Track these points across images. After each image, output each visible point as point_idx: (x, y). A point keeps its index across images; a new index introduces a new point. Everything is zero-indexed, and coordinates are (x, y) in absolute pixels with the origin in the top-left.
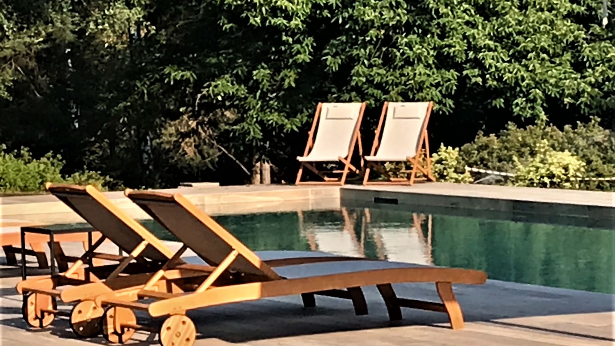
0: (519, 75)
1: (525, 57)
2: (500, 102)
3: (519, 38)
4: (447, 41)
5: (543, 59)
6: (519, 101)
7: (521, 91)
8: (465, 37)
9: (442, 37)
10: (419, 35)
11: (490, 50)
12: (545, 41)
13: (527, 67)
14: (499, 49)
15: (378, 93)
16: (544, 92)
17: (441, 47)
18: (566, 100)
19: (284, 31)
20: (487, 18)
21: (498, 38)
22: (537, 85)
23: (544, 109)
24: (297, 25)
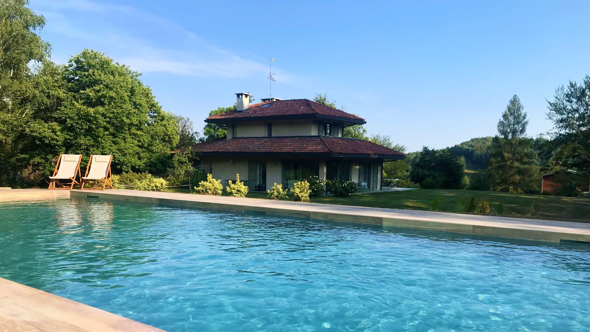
0: (124, 160)
1: (126, 155)
2: (119, 167)
3: (124, 150)
4: (104, 150)
5: (131, 156)
6: (124, 166)
7: (125, 164)
8: (109, 149)
9: (103, 149)
10: (96, 148)
11: (116, 153)
12: (131, 151)
13: (126, 158)
14: (119, 153)
15: (84, 163)
16: (131, 164)
17: (103, 151)
18: (137, 167)
19: (56, 145)
20: (115, 145)
21: (119, 150)
22: (129, 163)
23: (131, 169)
24: (60, 144)
